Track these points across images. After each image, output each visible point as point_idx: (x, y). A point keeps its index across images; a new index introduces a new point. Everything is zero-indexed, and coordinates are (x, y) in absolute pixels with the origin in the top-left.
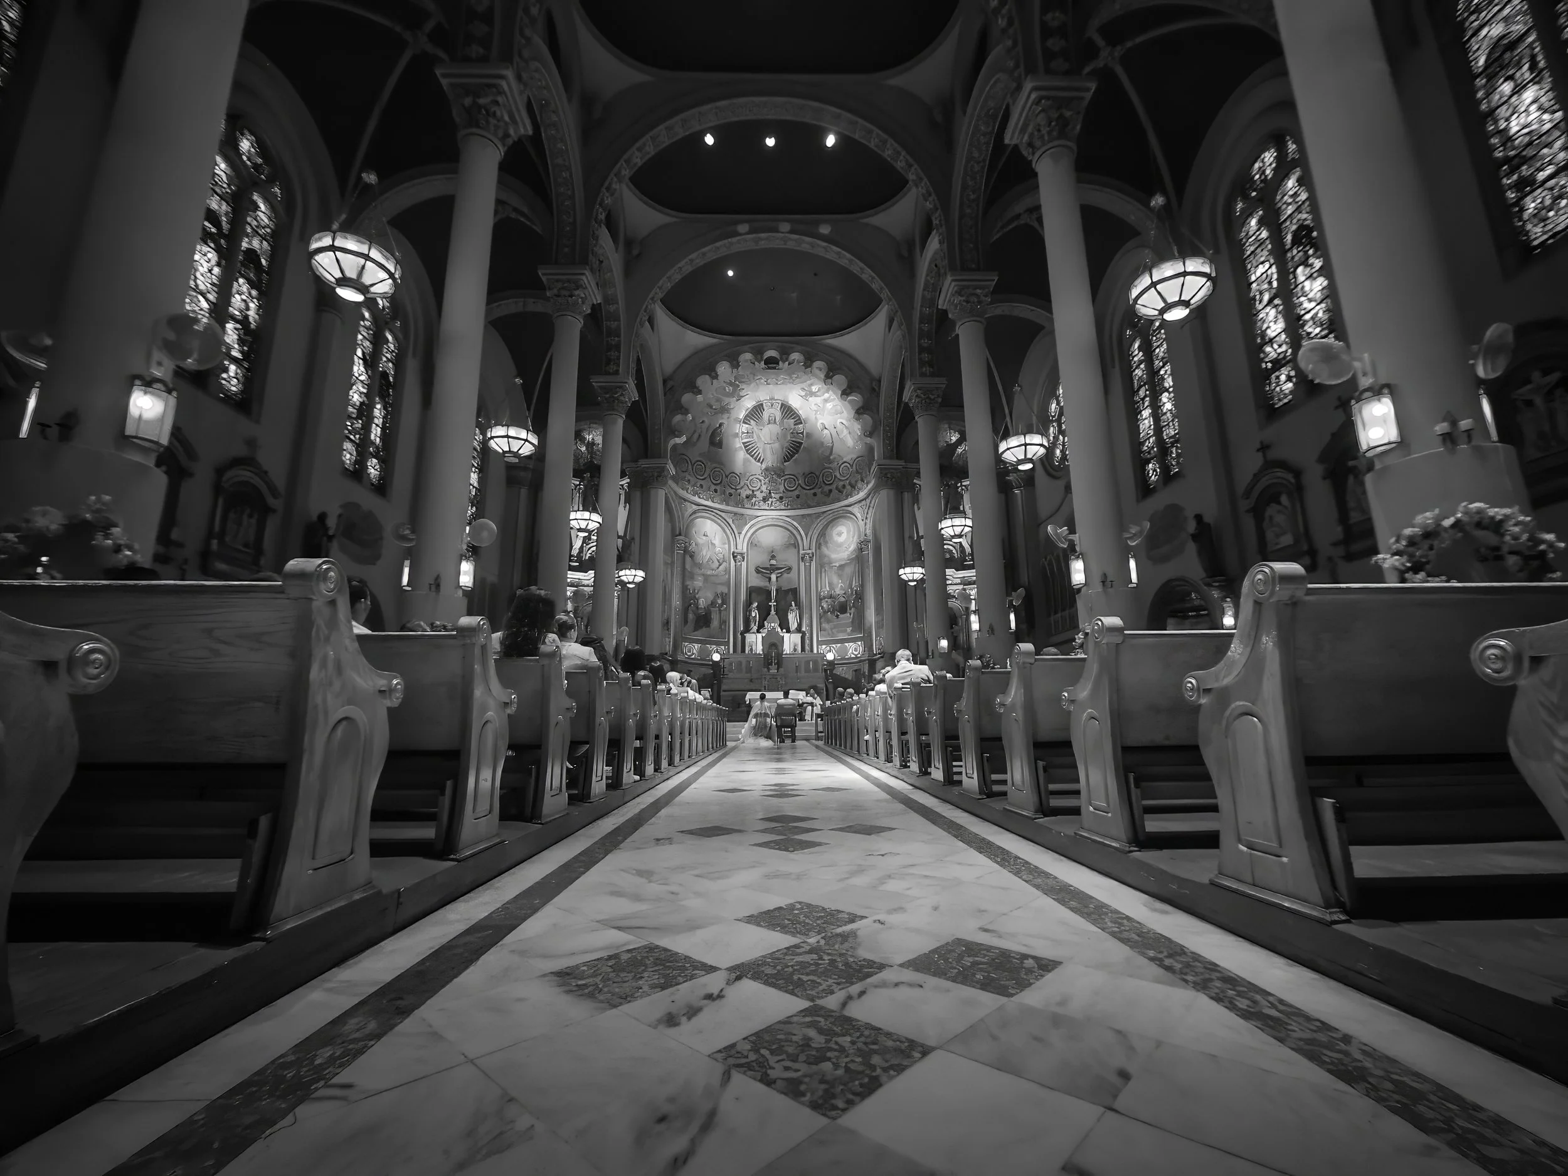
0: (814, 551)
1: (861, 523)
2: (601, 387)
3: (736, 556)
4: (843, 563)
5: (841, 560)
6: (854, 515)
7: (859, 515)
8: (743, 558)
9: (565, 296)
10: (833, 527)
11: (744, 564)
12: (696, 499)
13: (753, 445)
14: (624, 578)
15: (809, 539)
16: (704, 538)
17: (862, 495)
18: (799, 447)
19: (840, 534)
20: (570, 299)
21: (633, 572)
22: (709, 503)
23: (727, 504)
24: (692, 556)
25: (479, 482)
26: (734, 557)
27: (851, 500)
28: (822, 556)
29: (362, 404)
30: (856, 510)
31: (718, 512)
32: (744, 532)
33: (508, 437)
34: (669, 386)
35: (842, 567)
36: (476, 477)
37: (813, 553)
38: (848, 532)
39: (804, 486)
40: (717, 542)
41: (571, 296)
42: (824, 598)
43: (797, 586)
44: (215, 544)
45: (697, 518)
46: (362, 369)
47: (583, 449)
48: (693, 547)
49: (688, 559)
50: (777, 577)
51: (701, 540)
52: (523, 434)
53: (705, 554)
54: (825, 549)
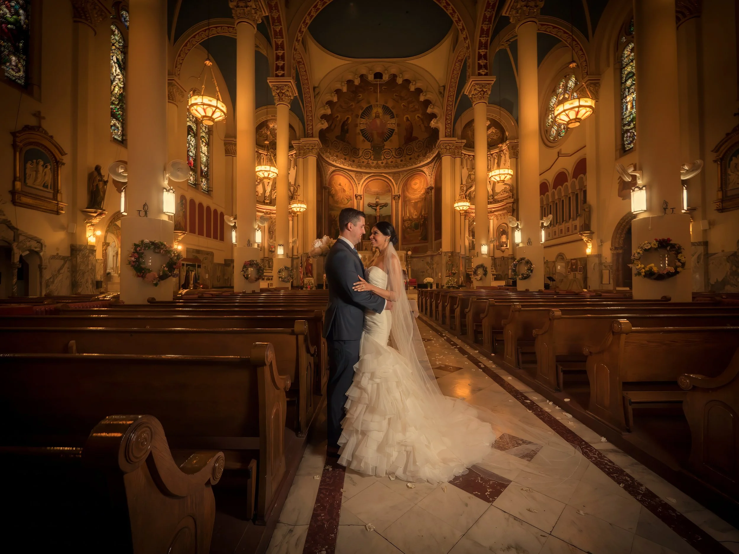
0: (401, 194)
1: (429, 178)
2: (274, 86)
3: (357, 197)
4: (416, 201)
5: (416, 199)
6: (425, 173)
7: (427, 173)
8: (361, 198)
9: (242, 7)
10: (411, 180)
11: (361, 201)
12: (334, 163)
13: (366, 131)
14: (295, 209)
15: (398, 186)
16: (339, 187)
17: (429, 160)
18: (393, 132)
19: (415, 184)
20: (245, 8)
21: (299, 205)
22: (342, 166)
23: (352, 166)
24: (332, 197)
25: (208, 152)
26: (356, 197)
27: (422, 164)
28: (405, 197)
29: (121, 95)
30: (425, 169)
31: (347, 171)
32: (361, 183)
33: (204, 104)
34: (316, 93)
35: (416, 203)
36: (206, 149)
37: (400, 195)
38: (420, 182)
39: (395, 156)
40: (346, 189)
41: (247, 7)
42: (406, 220)
43: (390, 214)
44: (18, 185)
45: (335, 175)
46: (118, 70)
47: (269, 133)
48: (333, 192)
49: (330, 197)
50: (380, 209)
51: (338, 188)
52: (214, 102)
53: (341, 195)
54: (407, 193)
